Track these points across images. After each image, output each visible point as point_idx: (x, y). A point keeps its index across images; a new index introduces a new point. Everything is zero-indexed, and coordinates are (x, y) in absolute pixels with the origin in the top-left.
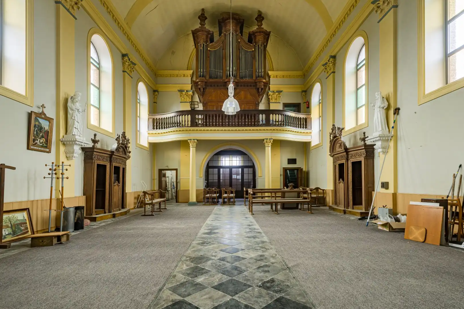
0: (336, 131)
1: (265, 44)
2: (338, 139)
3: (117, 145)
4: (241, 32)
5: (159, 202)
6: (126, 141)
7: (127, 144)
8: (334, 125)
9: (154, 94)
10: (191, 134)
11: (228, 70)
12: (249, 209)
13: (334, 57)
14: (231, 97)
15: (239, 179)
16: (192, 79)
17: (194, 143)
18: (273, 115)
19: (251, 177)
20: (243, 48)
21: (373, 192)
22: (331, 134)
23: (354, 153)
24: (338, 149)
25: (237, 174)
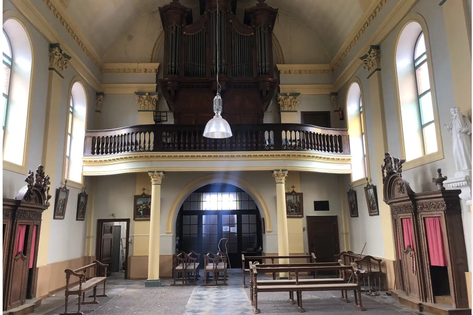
0: (392, 164)
1: (270, 26)
2: (396, 177)
3: (27, 189)
4: (234, 10)
5: (94, 286)
6: (43, 180)
7: (45, 185)
8: (387, 154)
9: (97, 98)
10: (153, 162)
11: (214, 63)
12: (252, 299)
13: (377, 48)
14: (218, 116)
15: (234, 233)
16: (157, 75)
17: (159, 177)
18: (286, 132)
19: (254, 229)
20: (237, 31)
21: (466, 273)
22: (383, 168)
23: (426, 202)
24: (398, 195)
25: (231, 225)
